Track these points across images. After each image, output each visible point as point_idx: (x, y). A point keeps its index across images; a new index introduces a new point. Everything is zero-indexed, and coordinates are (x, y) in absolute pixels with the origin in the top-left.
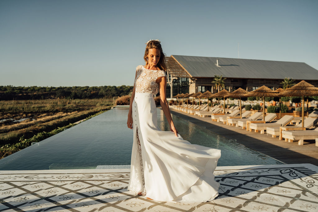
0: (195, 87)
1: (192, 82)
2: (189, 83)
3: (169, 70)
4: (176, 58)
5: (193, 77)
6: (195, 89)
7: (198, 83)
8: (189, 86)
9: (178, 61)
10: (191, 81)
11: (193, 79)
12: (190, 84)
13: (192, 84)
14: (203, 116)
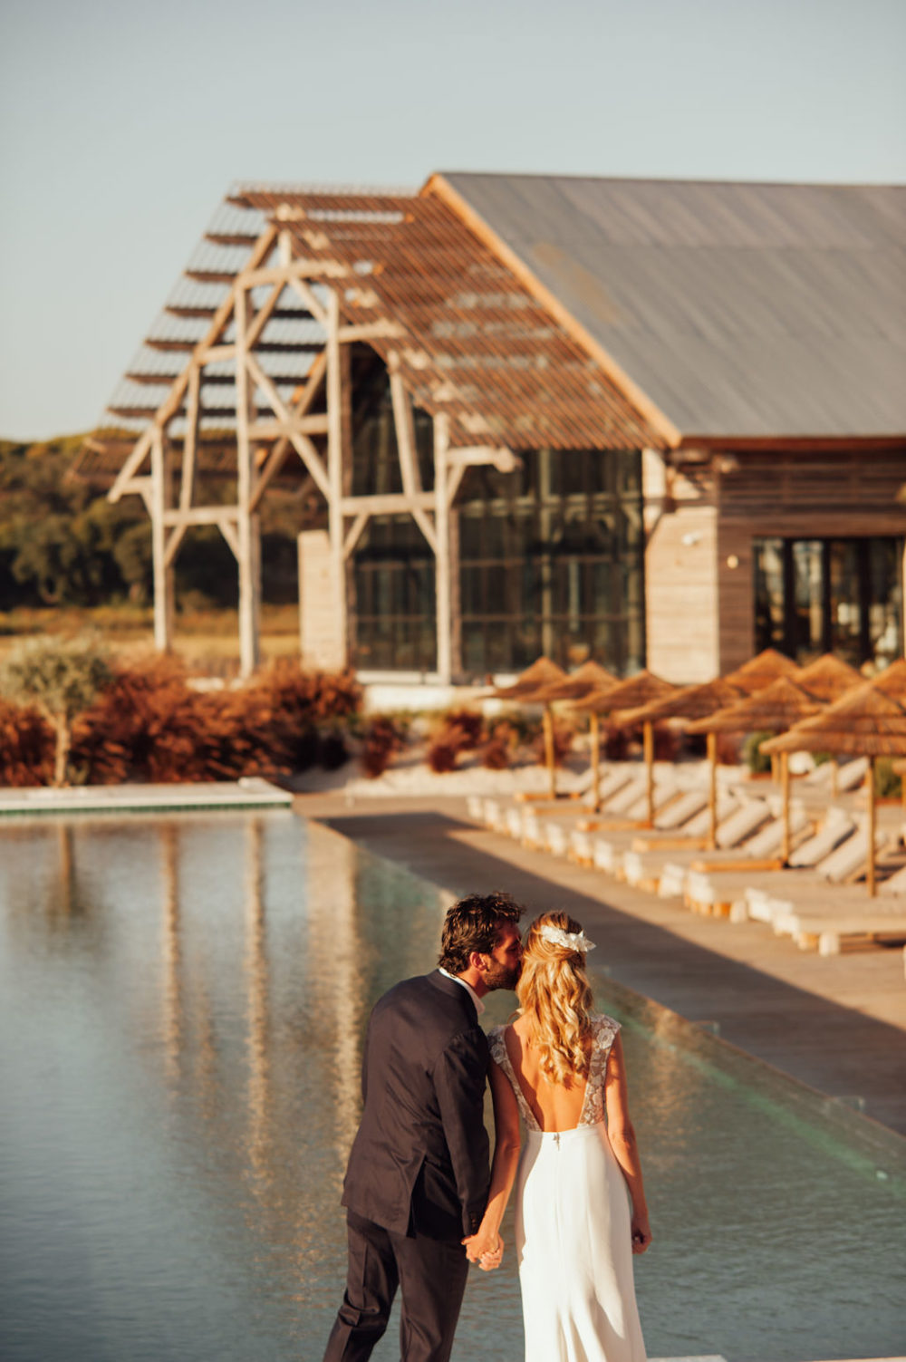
0: (709, 553)
1: (683, 489)
2: (641, 503)
3: (418, 361)
4: (483, 213)
5: (687, 442)
6: (709, 574)
7: (751, 511)
8: (643, 539)
9: (511, 244)
10: (669, 485)
11: (693, 455)
12: (651, 513)
13: (684, 514)
14: (828, 945)
